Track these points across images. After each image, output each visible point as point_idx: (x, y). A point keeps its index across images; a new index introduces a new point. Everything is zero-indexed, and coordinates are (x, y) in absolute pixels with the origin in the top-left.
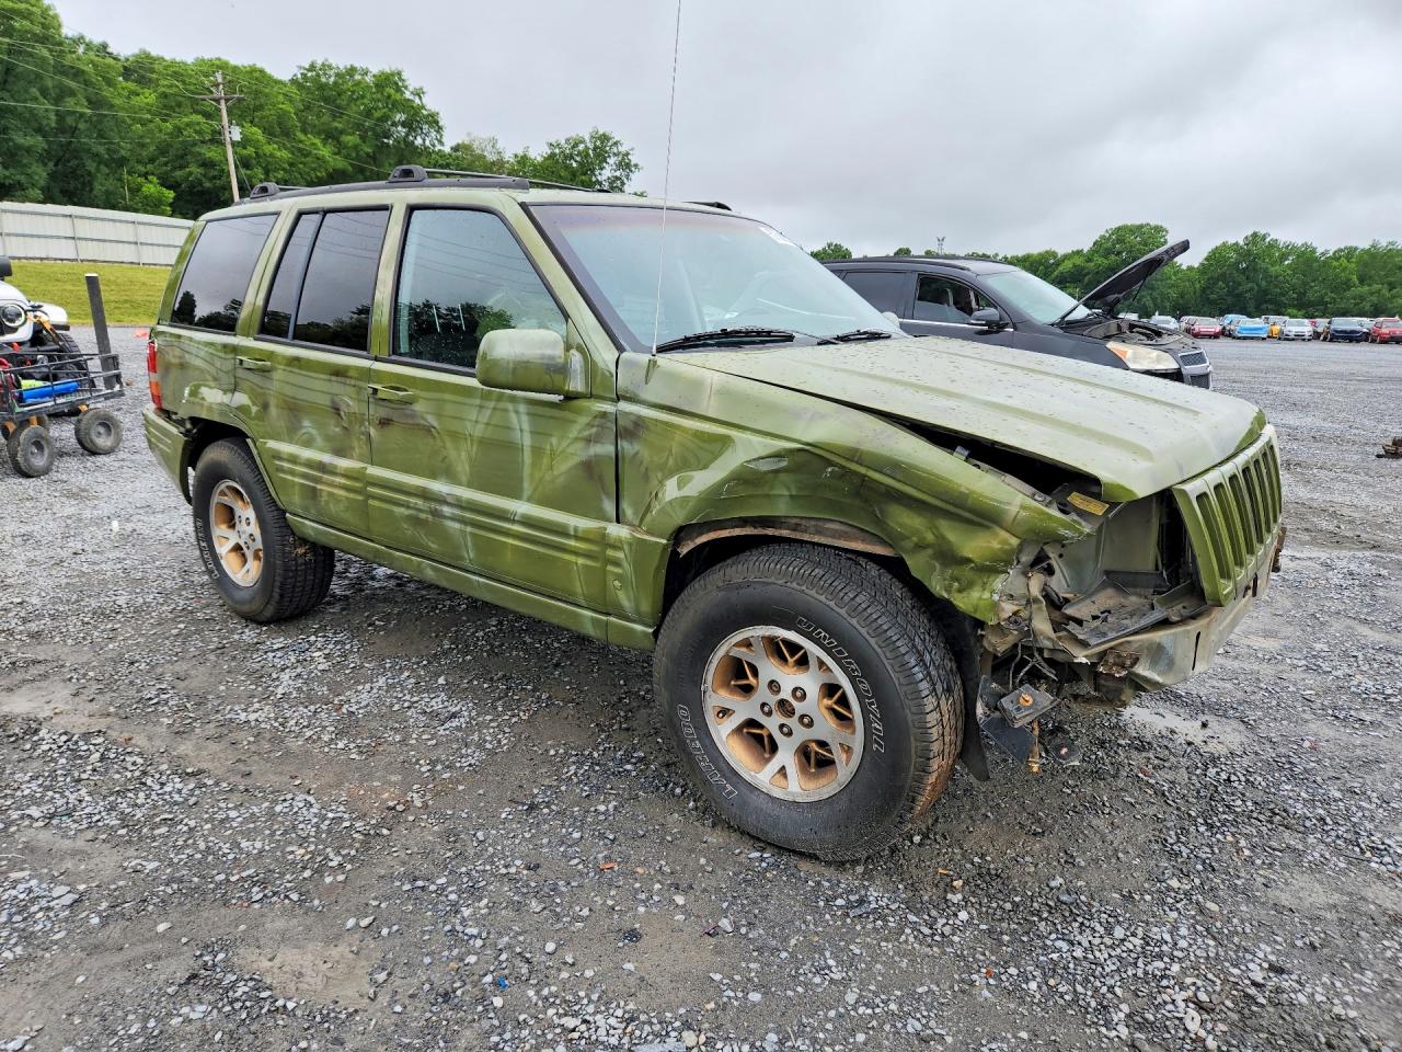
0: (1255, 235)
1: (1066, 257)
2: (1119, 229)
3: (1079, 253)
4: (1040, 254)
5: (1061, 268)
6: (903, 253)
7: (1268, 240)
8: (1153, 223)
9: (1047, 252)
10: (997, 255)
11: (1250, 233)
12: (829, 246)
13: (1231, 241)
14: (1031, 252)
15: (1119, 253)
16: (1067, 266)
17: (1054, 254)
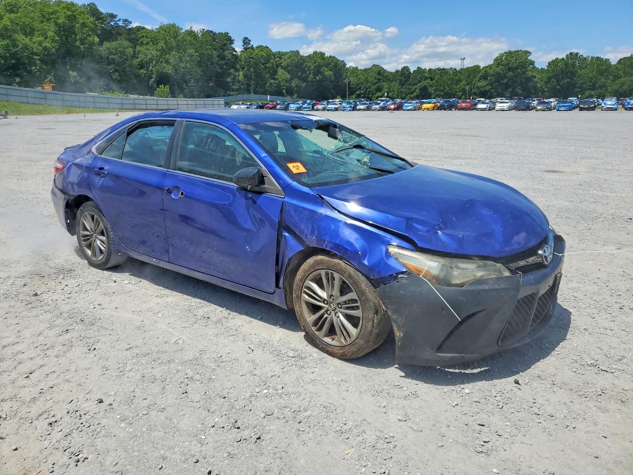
0: (572, 54)
1: (486, 67)
2: (505, 53)
5: (480, 74)
6: (406, 69)
7: (578, 56)
8: (524, 50)
9: (475, 66)
11: (568, 53)
12: (374, 65)
13: (560, 57)
17: (478, 67)
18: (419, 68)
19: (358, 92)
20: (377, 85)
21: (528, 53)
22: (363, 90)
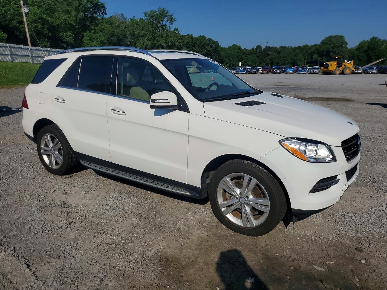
0: (373, 38)
1: (312, 46)
2: (329, 37)
3: (316, 45)
4: (303, 46)
5: (310, 50)
6: (259, 47)
7: (377, 39)
8: (340, 35)
9: (305, 45)
10: (289, 47)
11: (372, 37)
12: (234, 45)
13: (366, 40)
14: (300, 45)
15: (330, 44)
16: (313, 49)
17: (308, 46)
18: (266, 46)
19: (226, 62)
20: (239, 57)
21: (341, 37)
22: (230, 60)
